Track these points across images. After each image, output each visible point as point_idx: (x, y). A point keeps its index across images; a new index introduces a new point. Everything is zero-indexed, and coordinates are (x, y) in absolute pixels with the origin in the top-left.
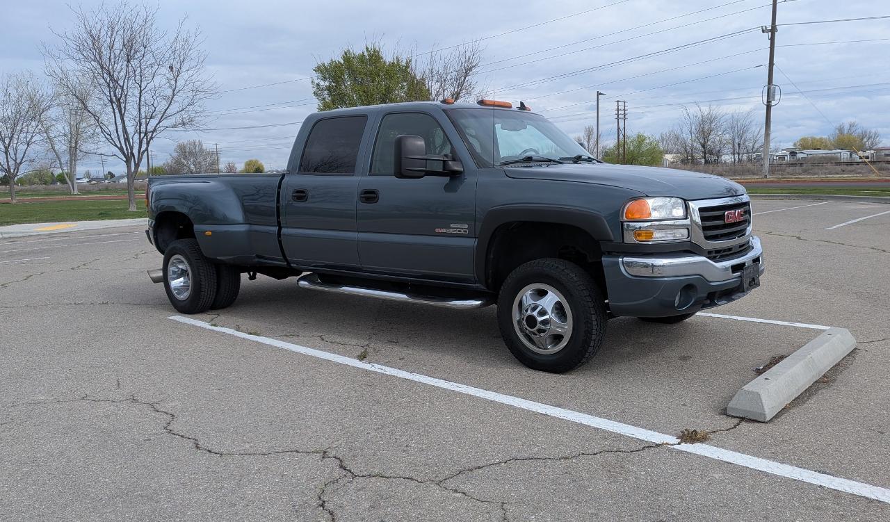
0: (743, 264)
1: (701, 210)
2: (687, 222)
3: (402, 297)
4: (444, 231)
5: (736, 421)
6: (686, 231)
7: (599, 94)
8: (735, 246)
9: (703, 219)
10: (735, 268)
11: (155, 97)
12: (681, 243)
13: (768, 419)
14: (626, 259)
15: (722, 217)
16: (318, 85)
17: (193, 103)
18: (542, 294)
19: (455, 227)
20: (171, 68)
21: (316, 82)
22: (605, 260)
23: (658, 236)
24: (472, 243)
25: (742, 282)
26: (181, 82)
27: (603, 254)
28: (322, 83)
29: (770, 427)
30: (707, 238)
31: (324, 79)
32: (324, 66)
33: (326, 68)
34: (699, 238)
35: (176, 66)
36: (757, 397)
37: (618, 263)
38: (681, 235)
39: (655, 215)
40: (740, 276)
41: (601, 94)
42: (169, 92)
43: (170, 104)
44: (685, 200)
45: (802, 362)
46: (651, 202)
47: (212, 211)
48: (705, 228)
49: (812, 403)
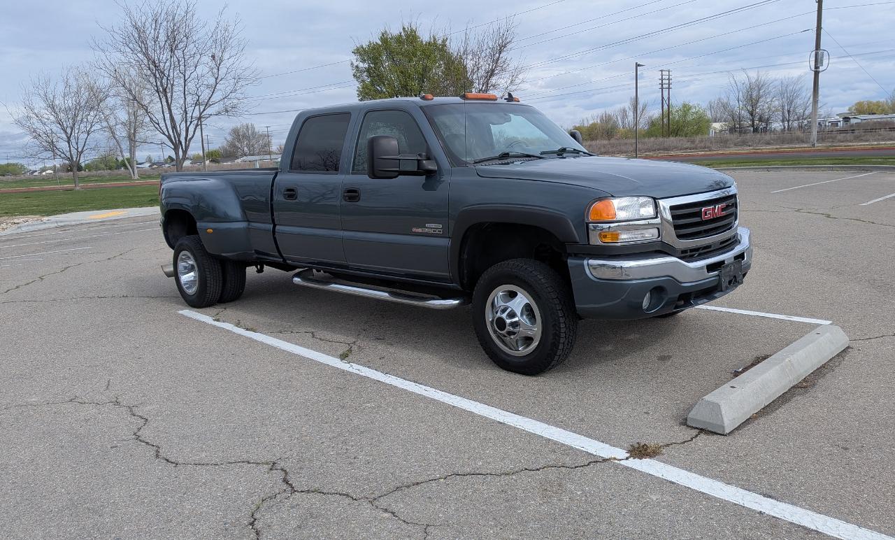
0: (723, 262)
1: (672, 208)
2: (658, 221)
3: (384, 295)
4: (420, 230)
5: (695, 432)
6: (656, 231)
8: (714, 244)
9: (674, 217)
10: (711, 268)
11: (198, 86)
12: (651, 244)
13: (727, 431)
14: (592, 262)
15: (698, 214)
16: (357, 67)
17: (236, 90)
18: (512, 295)
19: (433, 227)
20: (213, 57)
21: (355, 64)
22: (571, 262)
23: (625, 237)
24: (445, 242)
25: (720, 280)
26: (223, 71)
27: (570, 255)
28: (361, 65)
29: (729, 440)
30: (679, 236)
31: (363, 61)
32: (363, 48)
33: (364, 50)
34: (670, 237)
35: (218, 54)
36: (716, 408)
37: (583, 265)
38: (650, 235)
39: (622, 215)
40: (718, 275)
41: (639, 65)
42: (212, 81)
43: (213, 93)
44: (655, 199)
45: (777, 367)
46: (616, 203)
47: (214, 209)
48: (676, 227)
49: (781, 413)
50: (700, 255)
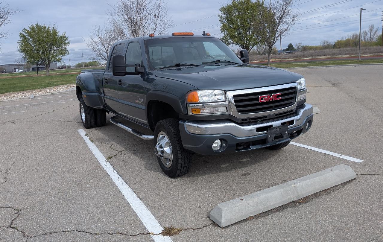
0: (271, 126)
1: (235, 96)
2: (226, 103)
3: (130, 130)
4: (137, 101)
5: (209, 223)
6: (225, 108)
7: (362, 9)
8: (270, 115)
9: (235, 101)
11: (147, 29)
12: (222, 115)
13: (223, 226)
14: (187, 123)
15: (257, 99)
16: (221, 17)
17: (164, 30)
19: (140, 100)
20: (155, 16)
21: (221, 15)
22: (180, 122)
23: (206, 111)
25: (267, 136)
26: (159, 22)
28: (223, 15)
29: (223, 230)
30: (239, 111)
31: (224, 14)
32: (224, 7)
33: (225, 8)
34: (234, 112)
35: (157, 15)
38: (222, 111)
39: (206, 99)
40: (266, 133)
42: (154, 26)
43: (155, 32)
44: (225, 91)
46: (199, 93)
48: (237, 107)
50: (262, 121)
